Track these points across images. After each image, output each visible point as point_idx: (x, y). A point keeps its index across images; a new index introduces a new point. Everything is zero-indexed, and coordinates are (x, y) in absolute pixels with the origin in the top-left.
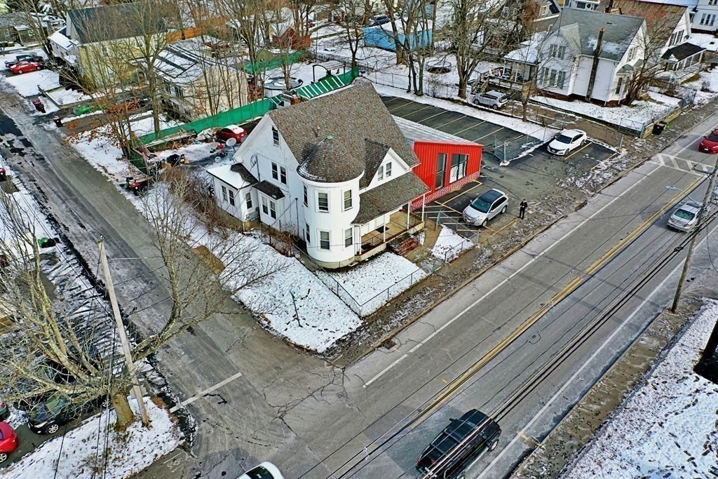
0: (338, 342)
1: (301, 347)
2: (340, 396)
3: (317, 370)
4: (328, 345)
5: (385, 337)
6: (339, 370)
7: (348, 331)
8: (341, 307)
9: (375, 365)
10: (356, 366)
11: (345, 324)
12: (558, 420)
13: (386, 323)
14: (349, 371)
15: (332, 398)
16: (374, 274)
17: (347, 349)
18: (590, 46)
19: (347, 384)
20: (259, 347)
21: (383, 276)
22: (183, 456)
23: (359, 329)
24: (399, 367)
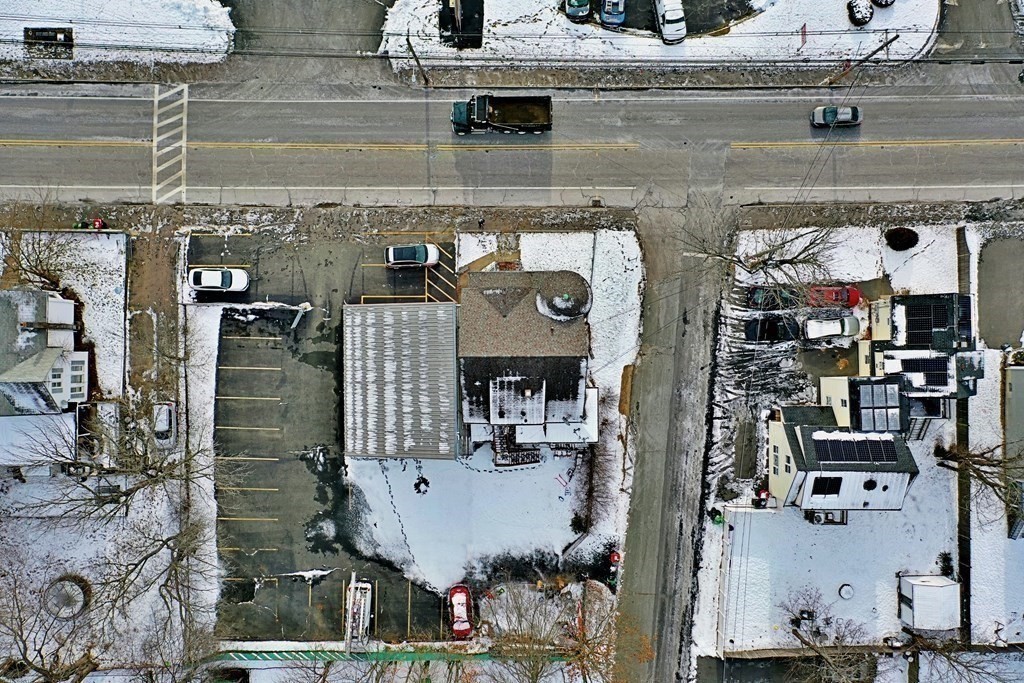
0: (619, 229)
1: (640, 245)
2: (651, 193)
3: (646, 221)
4: (627, 232)
5: (593, 210)
6: (636, 211)
7: (610, 232)
8: (599, 250)
9: (617, 197)
10: (626, 205)
11: (607, 237)
12: (572, 90)
13: (584, 219)
14: (632, 205)
15: (655, 196)
16: (555, 260)
17: (620, 220)
18: (31, 343)
19: (641, 198)
20: (660, 266)
21: (551, 253)
22: (742, 224)
23: (603, 227)
24: (607, 184)
